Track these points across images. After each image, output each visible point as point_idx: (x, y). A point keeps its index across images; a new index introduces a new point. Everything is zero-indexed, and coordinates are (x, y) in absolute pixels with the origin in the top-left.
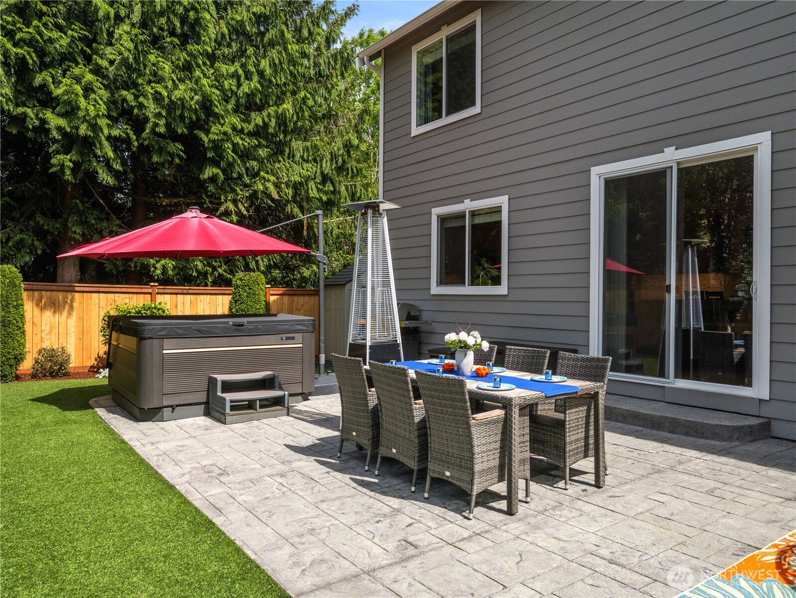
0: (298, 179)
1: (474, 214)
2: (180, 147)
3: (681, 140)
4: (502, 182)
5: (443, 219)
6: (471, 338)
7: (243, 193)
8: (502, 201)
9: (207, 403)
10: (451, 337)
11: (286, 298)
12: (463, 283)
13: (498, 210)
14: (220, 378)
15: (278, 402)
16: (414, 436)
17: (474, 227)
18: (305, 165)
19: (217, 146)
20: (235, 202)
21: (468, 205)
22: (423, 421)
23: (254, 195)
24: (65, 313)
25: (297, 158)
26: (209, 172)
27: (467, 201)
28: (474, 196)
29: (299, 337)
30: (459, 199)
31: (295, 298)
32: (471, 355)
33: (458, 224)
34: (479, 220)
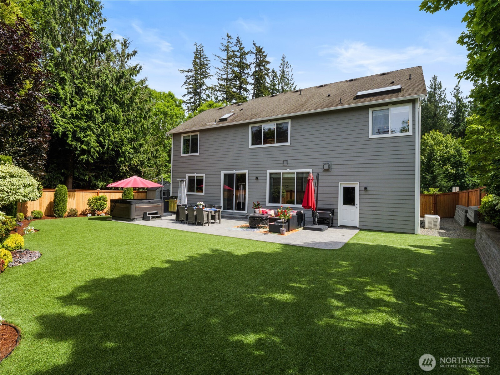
0: (142, 159)
1: (197, 177)
2: (114, 153)
3: (237, 169)
4: (204, 171)
5: (189, 177)
6: (202, 203)
7: (127, 164)
8: (204, 175)
9: (143, 218)
10: (198, 203)
11: (136, 193)
12: (194, 192)
13: (203, 177)
14: (148, 212)
15: (158, 217)
16: (194, 217)
17: (197, 180)
18: (144, 155)
19: (123, 153)
20: (125, 166)
21: (195, 175)
22: (196, 215)
23: (130, 164)
24: (72, 199)
25: (141, 153)
26: (120, 159)
27: (195, 174)
28: (197, 173)
29: (161, 204)
30: (194, 173)
31: (139, 194)
32: (202, 206)
33: (193, 178)
34: (198, 178)
